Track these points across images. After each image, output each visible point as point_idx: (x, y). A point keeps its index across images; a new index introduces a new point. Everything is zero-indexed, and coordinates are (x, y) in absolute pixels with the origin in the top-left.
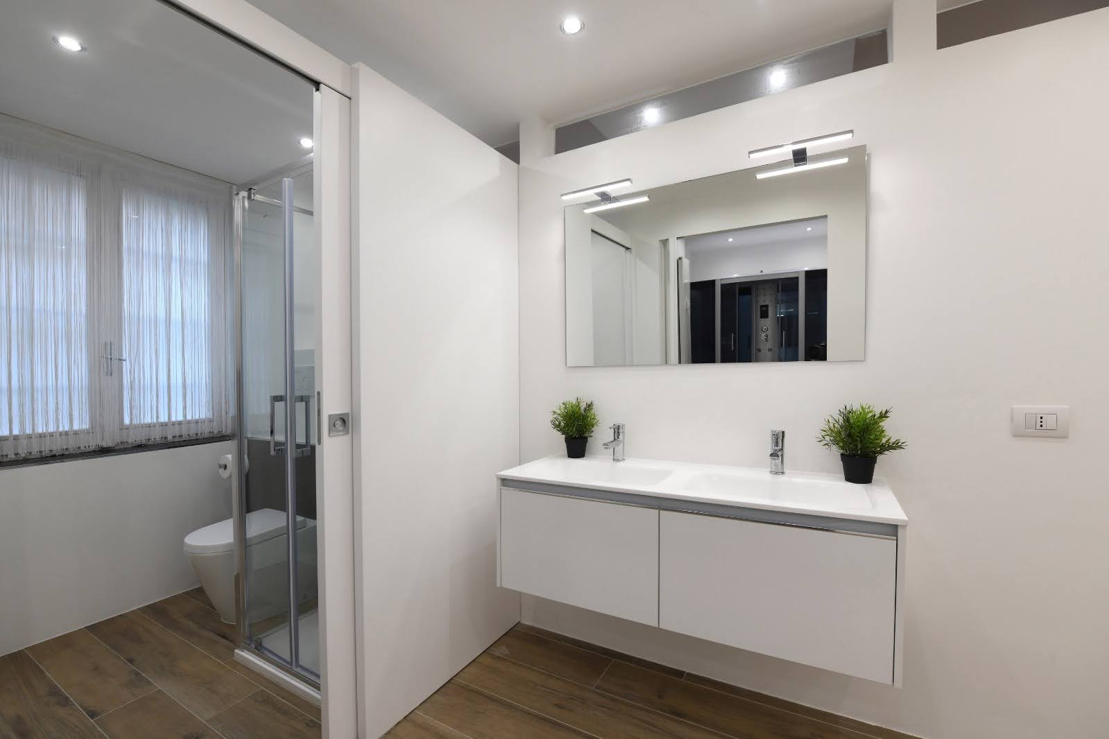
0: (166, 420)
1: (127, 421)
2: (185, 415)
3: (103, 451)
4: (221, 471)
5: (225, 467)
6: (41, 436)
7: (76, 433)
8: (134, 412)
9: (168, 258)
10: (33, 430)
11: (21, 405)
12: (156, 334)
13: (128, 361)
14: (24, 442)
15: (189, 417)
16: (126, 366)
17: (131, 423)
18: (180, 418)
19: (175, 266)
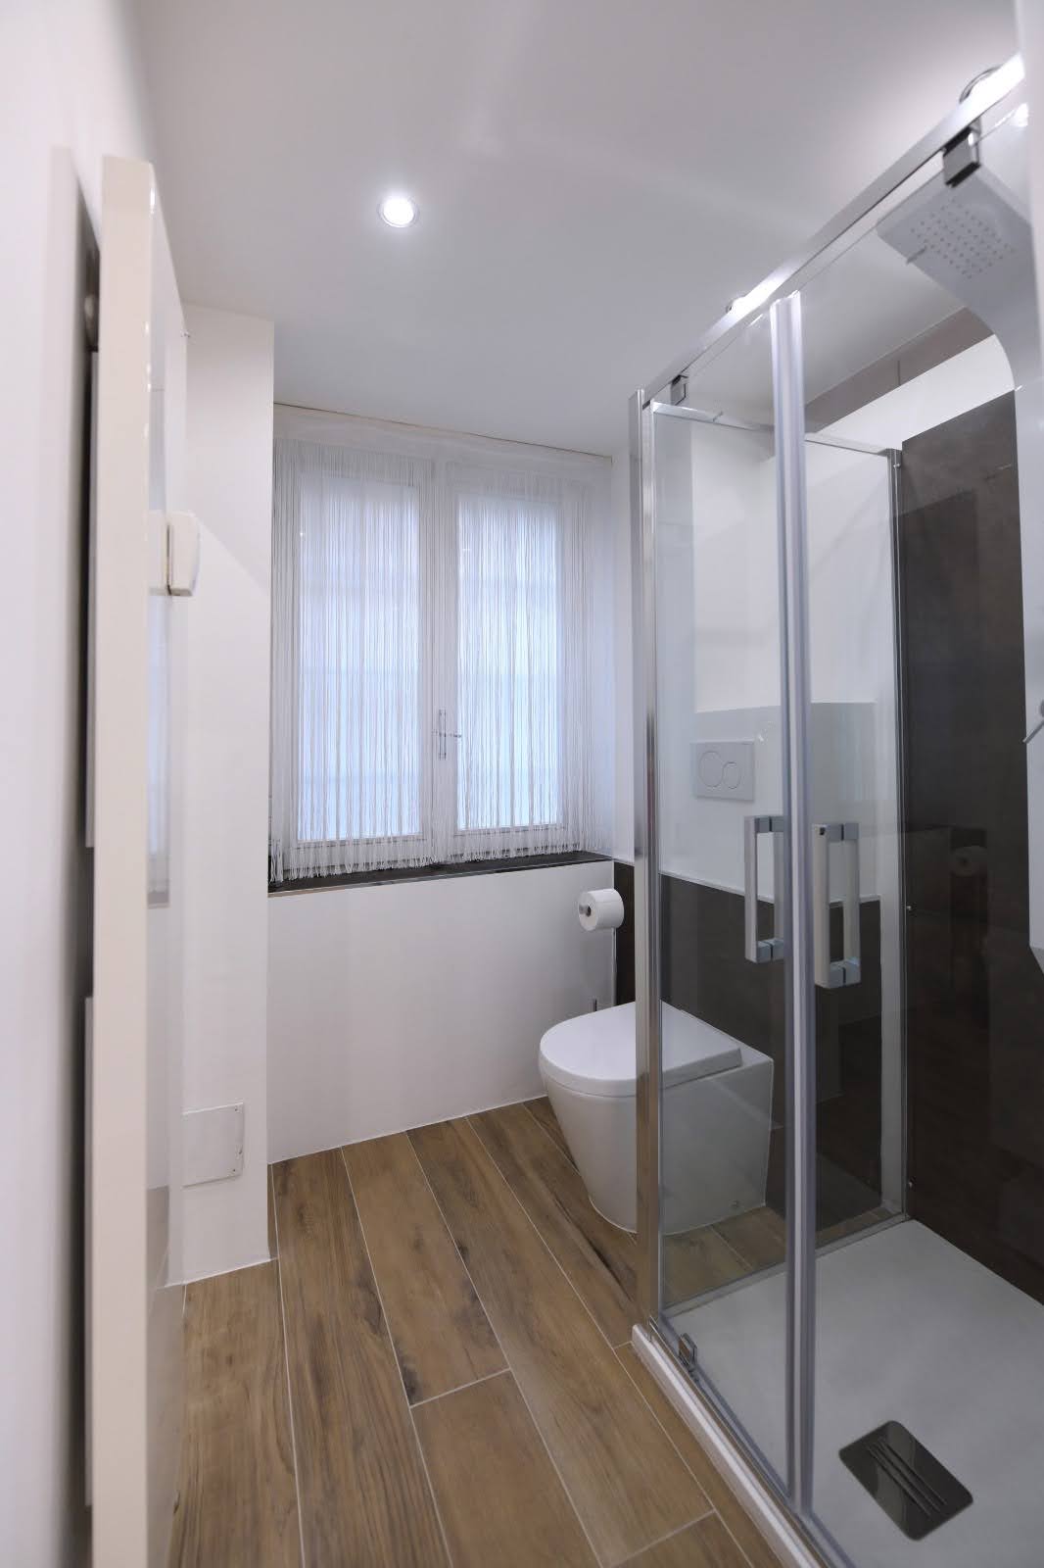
0: (509, 825)
1: (462, 826)
2: (531, 820)
3: (435, 870)
4: (582, 917)
5: (589, 912)
6: (368, 842)
7: (406, 839)
8: (471, 814)
9: (512, 585)
10: (361, 835)
11: (349, 801)
12: (497, 695)
13: (464, 738)
14: (350, 851)
15: (536, 822)
16: (462, 743)
17: (467, 827)
18: (526, 822)
19: (521, 596)
